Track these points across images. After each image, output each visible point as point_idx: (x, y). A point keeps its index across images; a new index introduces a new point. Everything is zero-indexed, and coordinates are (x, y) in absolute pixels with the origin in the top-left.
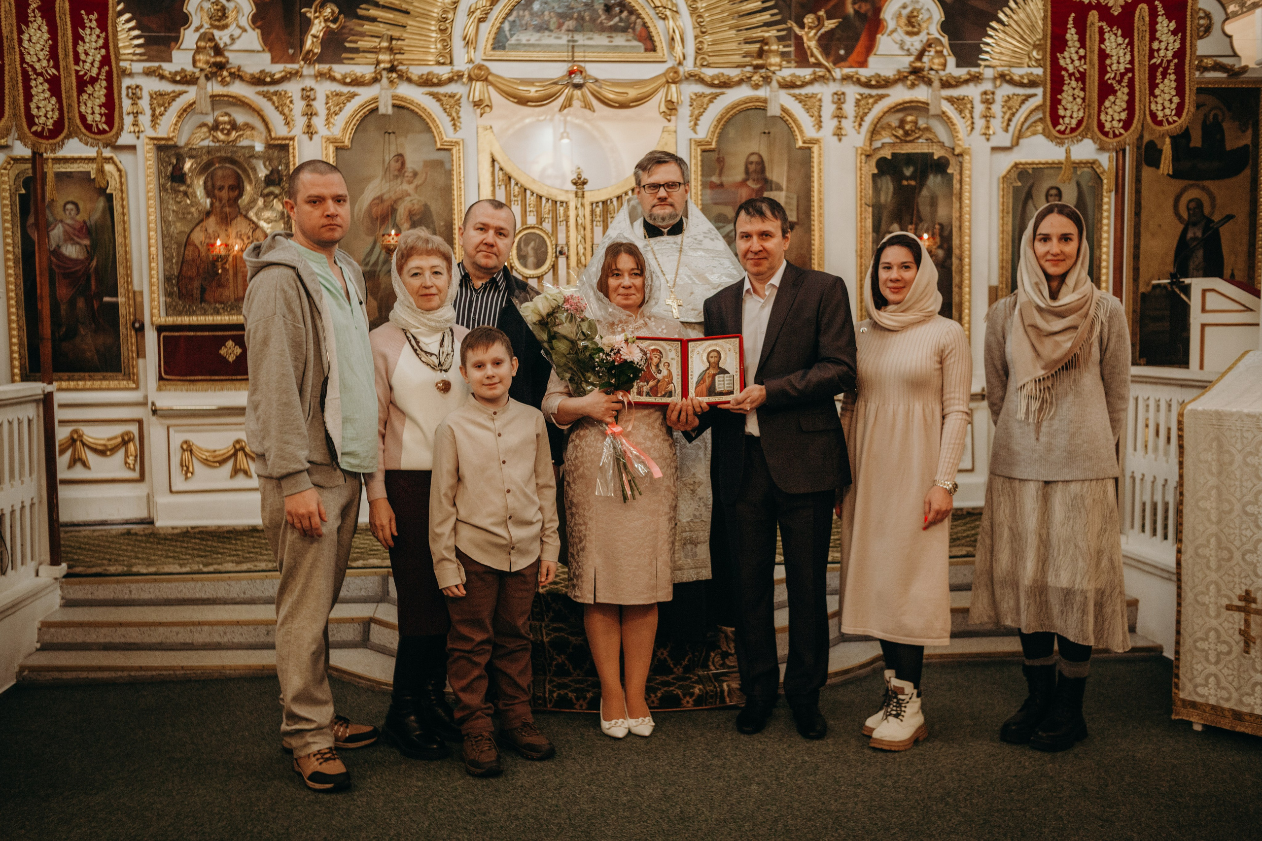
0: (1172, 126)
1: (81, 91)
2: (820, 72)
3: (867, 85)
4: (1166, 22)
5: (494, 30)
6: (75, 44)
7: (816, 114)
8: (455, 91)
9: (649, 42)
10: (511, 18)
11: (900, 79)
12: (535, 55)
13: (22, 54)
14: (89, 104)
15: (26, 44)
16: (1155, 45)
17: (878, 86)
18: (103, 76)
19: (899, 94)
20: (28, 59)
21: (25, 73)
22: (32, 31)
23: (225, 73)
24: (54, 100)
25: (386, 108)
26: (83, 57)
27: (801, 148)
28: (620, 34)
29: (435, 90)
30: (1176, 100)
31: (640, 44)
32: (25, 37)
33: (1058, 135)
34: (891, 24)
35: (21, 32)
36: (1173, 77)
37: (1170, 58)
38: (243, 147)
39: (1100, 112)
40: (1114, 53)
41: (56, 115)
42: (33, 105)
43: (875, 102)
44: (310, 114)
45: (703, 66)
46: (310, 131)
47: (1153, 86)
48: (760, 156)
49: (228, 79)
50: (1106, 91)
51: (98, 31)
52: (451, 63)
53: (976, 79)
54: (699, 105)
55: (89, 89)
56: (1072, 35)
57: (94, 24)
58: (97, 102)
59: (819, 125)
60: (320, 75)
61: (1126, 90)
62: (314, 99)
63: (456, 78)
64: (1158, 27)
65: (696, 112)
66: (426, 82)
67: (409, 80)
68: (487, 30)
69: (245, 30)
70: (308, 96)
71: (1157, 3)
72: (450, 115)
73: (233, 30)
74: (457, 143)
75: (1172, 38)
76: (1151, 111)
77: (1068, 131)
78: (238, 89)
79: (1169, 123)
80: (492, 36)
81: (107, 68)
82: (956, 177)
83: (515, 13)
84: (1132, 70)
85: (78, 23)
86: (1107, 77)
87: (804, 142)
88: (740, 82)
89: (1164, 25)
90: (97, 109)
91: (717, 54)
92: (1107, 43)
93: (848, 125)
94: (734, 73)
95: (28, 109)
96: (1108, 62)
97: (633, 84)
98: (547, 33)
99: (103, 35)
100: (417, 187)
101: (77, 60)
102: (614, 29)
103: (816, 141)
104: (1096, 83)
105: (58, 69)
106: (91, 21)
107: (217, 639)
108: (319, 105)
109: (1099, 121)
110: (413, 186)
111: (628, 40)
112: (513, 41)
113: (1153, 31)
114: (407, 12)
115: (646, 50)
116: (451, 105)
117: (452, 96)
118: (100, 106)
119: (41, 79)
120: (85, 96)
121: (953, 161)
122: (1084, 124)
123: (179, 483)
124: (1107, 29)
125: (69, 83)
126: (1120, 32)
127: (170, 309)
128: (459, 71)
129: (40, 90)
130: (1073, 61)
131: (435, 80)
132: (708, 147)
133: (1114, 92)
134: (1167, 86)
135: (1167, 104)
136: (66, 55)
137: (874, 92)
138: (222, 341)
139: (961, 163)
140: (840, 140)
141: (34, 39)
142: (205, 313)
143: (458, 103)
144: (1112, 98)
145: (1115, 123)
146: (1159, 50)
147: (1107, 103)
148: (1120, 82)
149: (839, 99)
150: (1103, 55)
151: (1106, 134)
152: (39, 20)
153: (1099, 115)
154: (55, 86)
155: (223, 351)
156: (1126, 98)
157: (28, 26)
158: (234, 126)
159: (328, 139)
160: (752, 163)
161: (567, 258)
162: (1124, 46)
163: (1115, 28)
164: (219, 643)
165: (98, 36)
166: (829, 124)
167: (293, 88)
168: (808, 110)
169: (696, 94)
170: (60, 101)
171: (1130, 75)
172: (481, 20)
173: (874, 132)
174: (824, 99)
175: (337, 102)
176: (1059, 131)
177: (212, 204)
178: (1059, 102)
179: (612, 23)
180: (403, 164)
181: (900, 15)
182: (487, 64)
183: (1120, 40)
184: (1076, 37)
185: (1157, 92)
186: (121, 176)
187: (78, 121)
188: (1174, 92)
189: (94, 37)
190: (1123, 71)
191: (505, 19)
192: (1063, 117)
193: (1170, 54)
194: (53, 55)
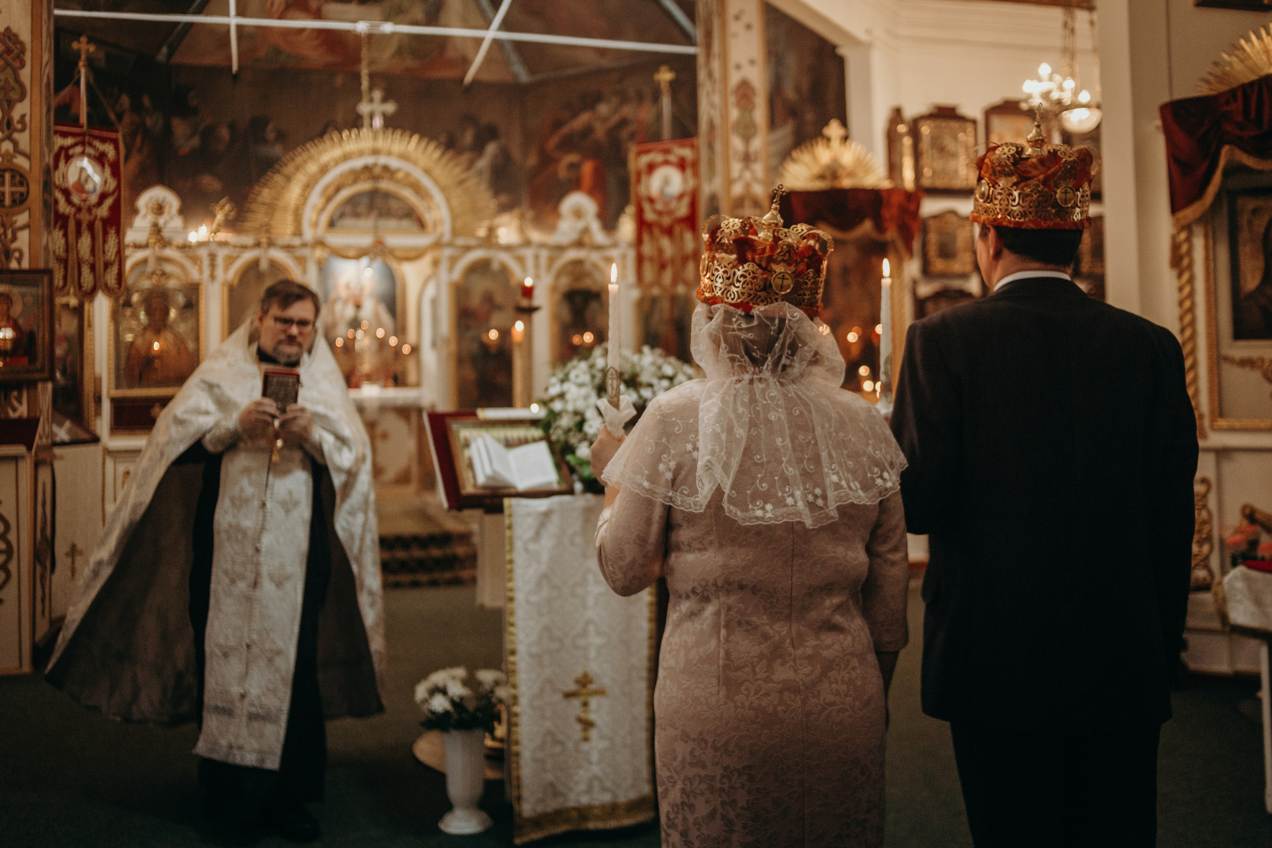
1: (105, 269)
3: (553, 249)
5: (329, 218)
6: (104, 244)
8: (304, 253)
9: (421, 224)
11: (572, 246)
13: (77, 253)
14: (110, 276)
15: (79, 246)
17: (559, 250)
19: (572, 254)
20: (80, 254)
22: (83, 240)
23: (163, 243)
24: (92, 275)
25: (264, 265)
26: (107, 250)
28: (403, 220)
29: (292, 252)
31: (416, 225)
32: (80, 242)
34: (565, 215)
35: (77, 240)
41: (93, 282)
43: (557, 260)
44: (213, 265)
45: (455, 238)
46: (213, 277)
48: (490, 290)
49: (164, 247)
52: (301, 236)
53: (615, 245)
54: (453, 260)
55: (110, 269)
56: (646, 238)
57: (113, 234)
58: (114, 275)
60: (221, 245)
63: (304, 245)
65: (451, 265)
66: (288, 248)
67: (277, 247)
68: (324, 218)
69: (174, 216)
71: (684, 224)
72: (301, 267)
73: (167, 217)
78: (169, 252)
82: (605, 303)
83: (342, 208)
85: (105, 233)
90: (113, 278)
93: (543, 271)
97: (412, 247)
98: (360, 219)
101: (104, 254)
102: (401, 218)
105: (95, 259)
106: (112, 232)
108: (220, 261)
111: (408, 223)
112: (340, 223)
114: (274, 207)
115: (420, 229)
116: (301, 260)
117: (302, 256)
119: (86, 264)
120: (108, 273)
124: (662, 236)
125: (100, 266)
126: (668, 238)
127: (118, 386)
128: (306, 241)
129: (86, 270)
130: (647, 251)
131: (291, 246)
132: (458, 285)
136: (99, 251)
137: (557, 253)
141: (84, 243)
143: (305, 260)
149: (537, 257)
150: (661, 249)
152: (86, 233)
154: (93, 268)
155: (152, 411)
157: (81, 237)
158: (164, 274)
159: (224, 281)
162: (670, 245)
163: (666, 236)
165: (115, 238)
166: (531, 272)
167: (203, 252)
169: (451, 254)
170: (95, 275)
172: (320, 212)
173: (558, 275)
174: (527, 257)
175: (230, 260)
177: (150, 323)
178: (642, 271)
181: (570, 209)
182: (324, 237)
183: (668, 242)
184: (648, 239)
185: (686, 268)
187: (103, 285)
189: (113, 240)
191: (336, 211)
194: (93, 251)
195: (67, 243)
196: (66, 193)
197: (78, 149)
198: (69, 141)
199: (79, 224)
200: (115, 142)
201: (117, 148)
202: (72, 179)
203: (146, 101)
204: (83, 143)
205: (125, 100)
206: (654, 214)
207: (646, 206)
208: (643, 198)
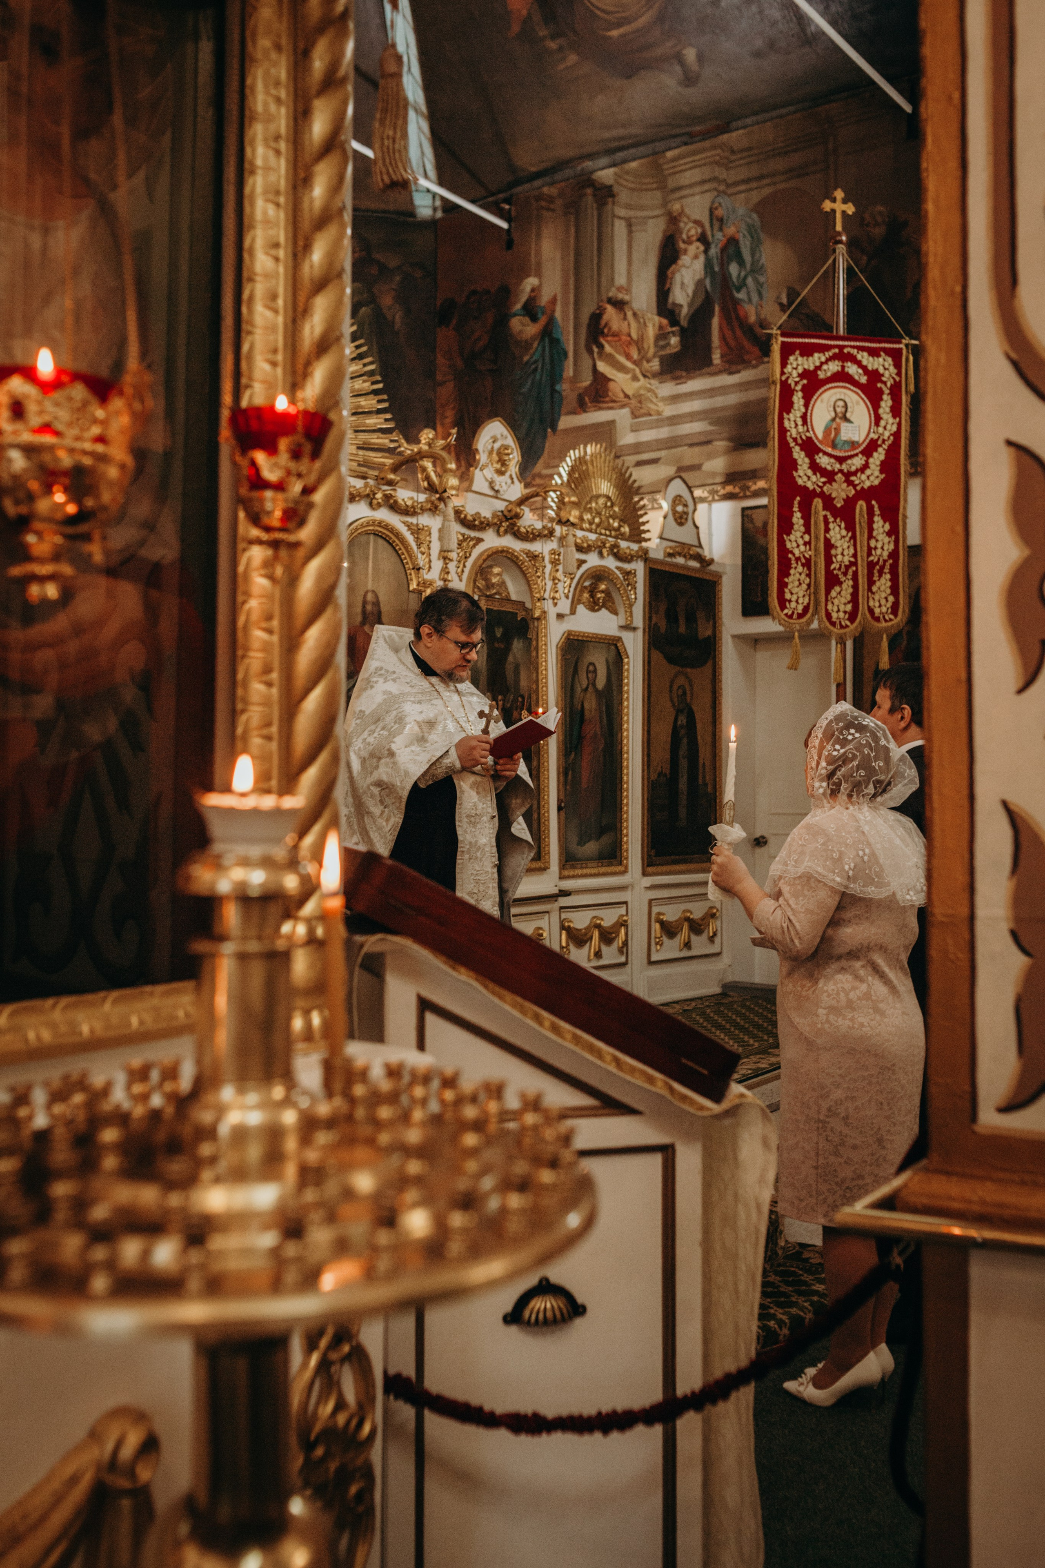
0: (890, 624)
3: (470, 524)
4: (881, 523)
7: (428, 551)
11: (495, 523)
16: (873, 543)
17: (477, 527)
19: (491, 540)
27: (414, 591)
30: (891, 599)
33: (786, 619)
36: (888, 576)
37: (886, 558)
39: (827, 601)
40: (838, 544)
43: (474, 546)
47: (871, 583)
48: (376, 596)
50: (832, 581)
56: (797, 518)
61: (851, 583)
64: (875, 526)
71: (874, 502)
75: (887, 539)
76: (869, 607)
77: (795, 616)
79: (886, 621)
84: (854, 564)
86: (832, 567)
87: (420, 585)
89: (880, 526)
92: (832, 533)
94: (358, 486)
96: (833, 552)
104: (823, 572)
109: (827, 610)
113: (871, 530)
122: (811, 611)
124: (831, 519)
126: (843, 525)
130: (798, 546)
133: (840, 583)
134: (883, 584)
135: (883, 602)
137: (473, 534)
144: (837, 589)
145: (841, 615)
146: (876, 548)
147: (833, 593)
148: (845, 574)
149: (445, 537)
150: (829, 545)
151: (833, 624)
153: (826, 605)
156: (851, 590)
160: (368, 604)
162: (847, 539)
163: (838, 520)
168: (419, 543)
171: (854, 568)
174: (432, 534)
176: (786, 615)
178: (786, 585)
181: (487, 449)
183: (844, 532)
184: (801, 522)
185: (874, 589)
188: (889, 591)
190: (847, 563)
192: (790, 601)
193: (886, 554)
206: (815, 474)
207: (798, 454)
208: (795, 440)
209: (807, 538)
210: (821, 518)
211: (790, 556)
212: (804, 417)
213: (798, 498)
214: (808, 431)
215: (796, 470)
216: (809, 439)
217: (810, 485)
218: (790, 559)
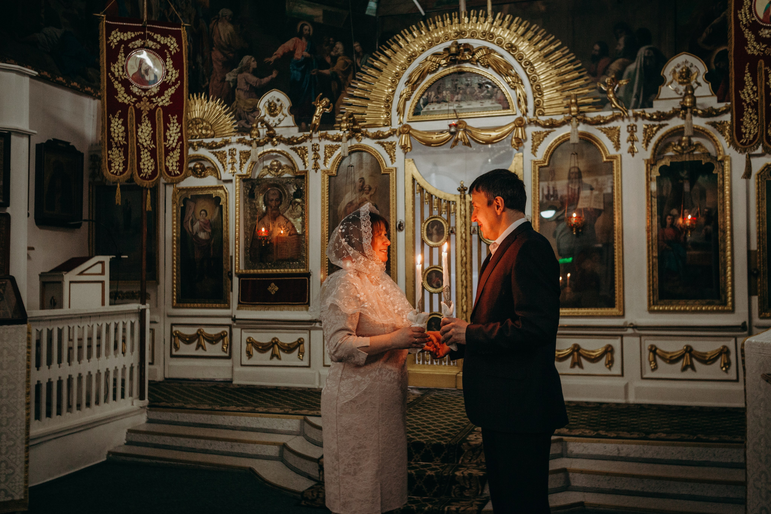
1: (167, 154)
2: (617, 112)
3: (651, 119)
5: (414, 104)
6: (165, 132)
7: (616, 140)
8: (392, 141)
9: (505, 104)
10: (424, 97)
11: (675, 113)
12: (437, 117)
13: (137, 139)
14: (171, 161)
15: (139, 133)
17: (659, 119)
18: (178, 147)
19: (675, 123)
20: (140, 141)
21: (138, 148)
22: (143, 127)
23: (274, 139)
24: (152, 161)
26: (168, 138)
27: (605, 162)
28: (487, 100)
29: (382, 141)
31: (500, 105)
32: (140, 130)
34: (669, 78)
35: (137, 128)
38: (284, 178)
39: (767, 128)
41: (153, 168)
42: (141, 164)
43: (658, 129)
44: (316, 158)
45: (539, 115)
46: (316, 167)
48: (578, 169)
49: (276, 142)
51: (177, 124)
52: (391, 125)
54: (538, 139)
55: (171, 154)
56: (748, 77)
57: (175, 121)
58: (175, 160)
59: (617, 146)
60: (322, 137)
62: (318, 150)
63: (393, 133)
65: (535, 144)
66: (376, 137)
67: (368, 136)
68: (410, 105)
69: (286, 116)
70: (315, 150)
72: (389, 154)
73: (280, 116)
74: (392, 170)
77: (748, 143)
78: (281, 147)
80: (413, 107)
81: (181, 142)
82: (720, 176)
83: (426, 94)
85: (167, 121)
87: (607, 158)
88: (563, 123)
90: (175, 164)
91: (550, 107)
92: (770, 81)
93: (638, 146)
94: (560, 118)
95: (139, 165)
97: (494, 129)
98: (445, 103)
99: (180, 126)
100: (371, 196)
101: (165, 139)
102: (484, 97)
103: (615, 157)
104: (765, 110)
105: (155, 145)
106: (174, 119)
107: (207, 447)
108: (321, 153)
109: (767, 135)
110: (368, 195)
111: (492, 104)
112: (425, 110)
114: (368, 99)
115: (504, 108)
116: (390, 149)
117: (391, 143)
118: (176, 162)
119: (146, 150)
120: (169, 157)
121: (716, 165)
122: (758, 137)
123: (245, 361)
124: (770, 71)
125: (161, 151)
127: (247, 266)
128: (394, 129)
129: (145, 156)
130: (749, 95)
131: (381, 135)
132: (543, 165)
136: (160, 137)
137: (657, 123)
138: (269, 283)
139: (723, 166)
140: (633, 155)
141: (144, 131)
142: (261, 269)
143: (394, 147)
149: (632, 130)
150: (768, 90)
152: (147, 121)
153: (767, 131)
154: (153, 153)
155: (270, 289)
157: (141, 125)
158: (280, 167)
159: (324, 171)
160: (573, 173)
161: (456, 234)
164: (208, 450)
165: (177, 127)
166: (625, 146)
167: (308, 145)
168: (610, 138)
169: (535, 133)
170: (155, 160)
172: (407, 99)
173: (657, 149)
174: (621, 130)
175: (330, 151)
176: (742, 144)
177: (267, 209)
178: (742, 123)
179: (483, 94)
180: (364, 183)
181: (674, 72)
182: (409, 124)
184: (751, 79)
186: (226, 196)
187: (164, 170)
189: (175, 128)
191: (420, 97)
192: (745, 134)
194: (153, 138)
195: (126, 131)
196: (126, 84)
197: (139, 43)
198: (130, 35)
199: (139, 112)
200: (177, 36)
201: (179, 42)
202: (132, 69)
203: (357, 46)
204: (143, 37)
205: (339, 46)
206: (758, 44)
207: (748, 35)
208: (745, 26)
209: (755, 88)
210: (763, 72)
211: (743, 103)
212: (750, 9)
213: (748, 64)
214: (753, 17)
215: (747, 45)
216: (755, 21)
217: (756, 53)
218: (743, 106)
